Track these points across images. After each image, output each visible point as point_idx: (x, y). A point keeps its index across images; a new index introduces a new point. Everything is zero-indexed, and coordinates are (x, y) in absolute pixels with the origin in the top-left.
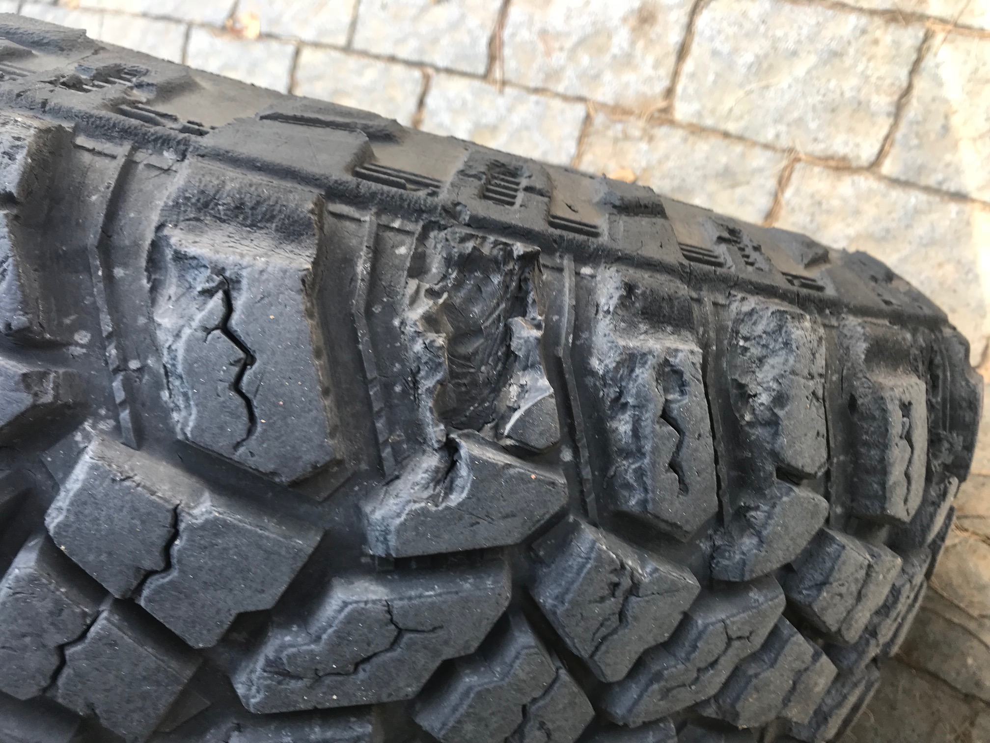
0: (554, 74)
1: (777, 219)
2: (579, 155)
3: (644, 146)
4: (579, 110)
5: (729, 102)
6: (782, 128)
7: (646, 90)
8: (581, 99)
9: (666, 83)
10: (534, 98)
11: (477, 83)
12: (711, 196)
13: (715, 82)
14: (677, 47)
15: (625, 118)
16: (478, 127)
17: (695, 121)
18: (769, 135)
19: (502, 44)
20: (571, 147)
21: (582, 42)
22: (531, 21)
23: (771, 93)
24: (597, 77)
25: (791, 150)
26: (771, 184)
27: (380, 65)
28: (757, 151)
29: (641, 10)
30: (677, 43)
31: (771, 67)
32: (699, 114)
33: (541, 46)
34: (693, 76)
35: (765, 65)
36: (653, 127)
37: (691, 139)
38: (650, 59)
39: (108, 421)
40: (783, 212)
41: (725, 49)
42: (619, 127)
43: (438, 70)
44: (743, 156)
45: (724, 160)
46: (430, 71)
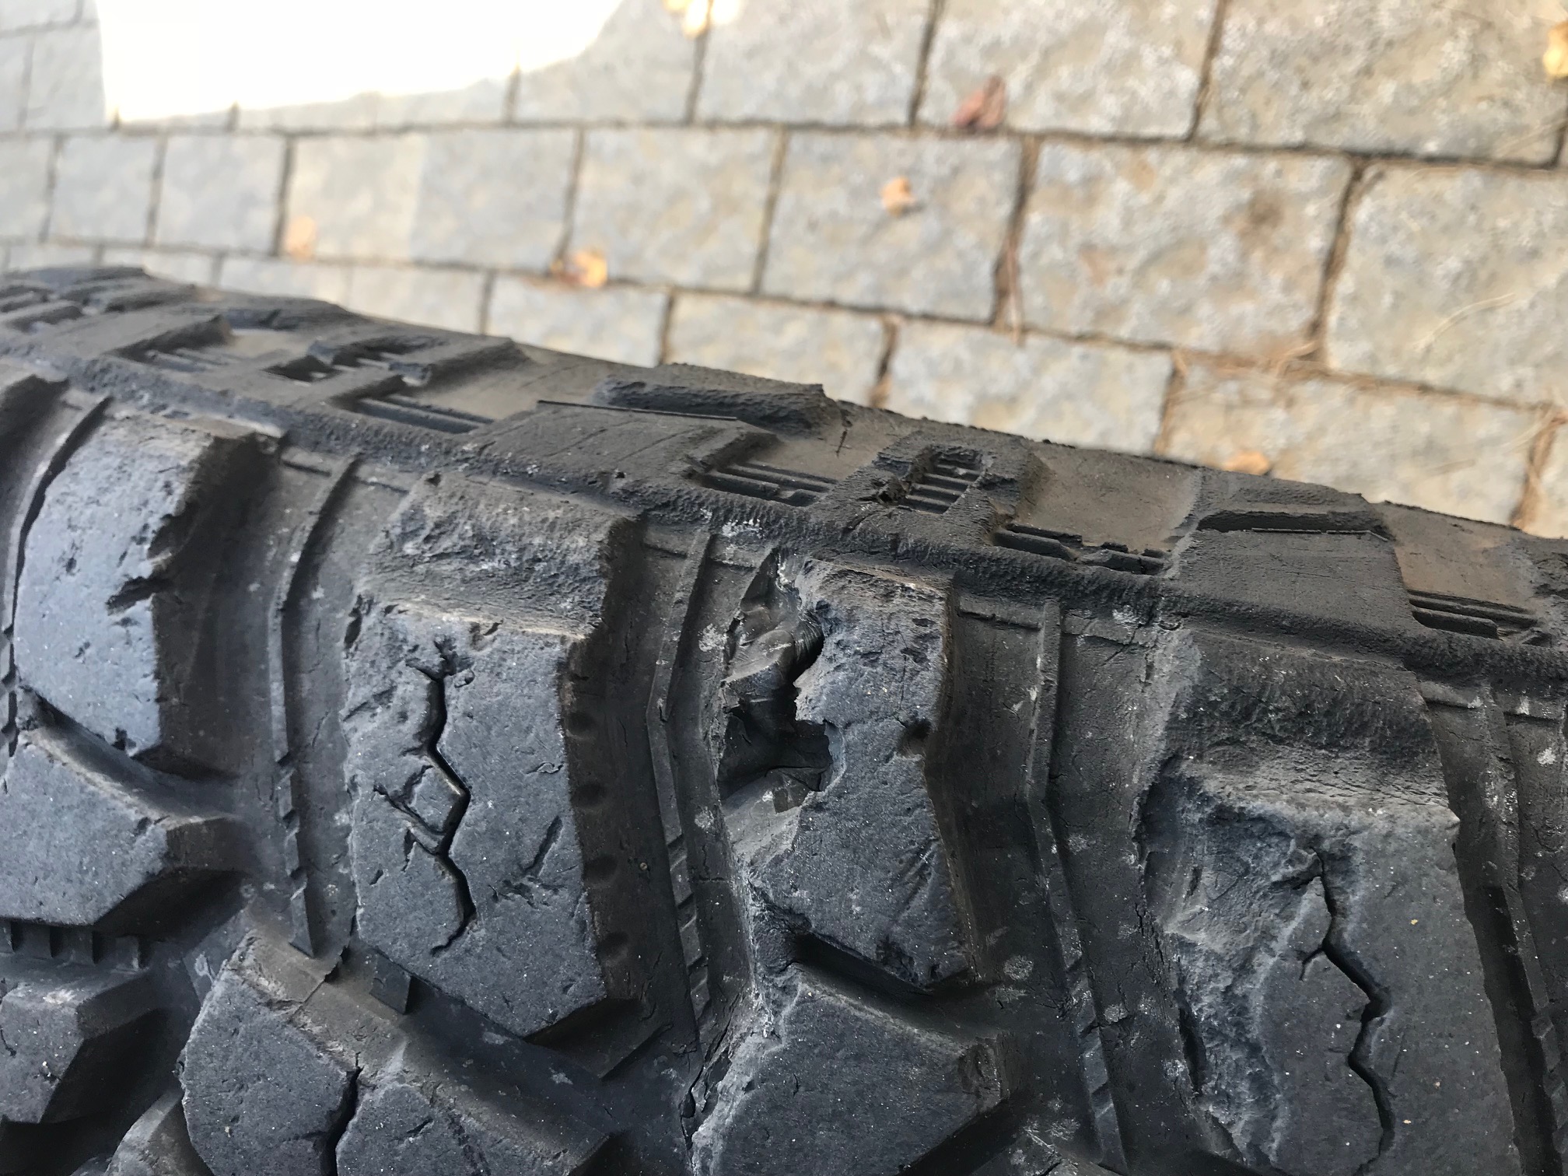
0: (1109, 311)
1: (1532, 520)
2: (1166, 435)
3: (1279, 414)
4: (1160, 364)
5: (1423, 338)
6: (1526, 372)
7: (1274, 325)
8: (1161, 347)
9: (1308, 314)
10: (1077, 350)
11: (977, 334)
12: (1406, 487)
13: (1395, 306)
14: (1323, 257)
15: (1241, 370)
16: (984, 401)
17: (1364, 369)
18: (1504, 383)
19: (1017, 270)
20: (1151, 422)
21: (1155, 258)
22: (1064, 232)
23: (1500, 318)
24: (1186, 310)
25: (1546, 406)
26: (1516, 462)
27: (810, 315)
28: (1484, 410)
29: (1253, 204)
30: (1321, 251)
31: (1493, 277)
32: (1373, 359)
33: (1085, 270)
34: (1354, 299)
35: (1483, 274)
36: (1292, 383)
37: (1362, 399)
38: (1277, 278)
39: (1066, 1122)
40: (1543, 507)
41: (1410, 253)
42: (1232, 386)
43: (908, 317)
44: (1458, 420)
45: (1424, 428)
46: (896, 320)
